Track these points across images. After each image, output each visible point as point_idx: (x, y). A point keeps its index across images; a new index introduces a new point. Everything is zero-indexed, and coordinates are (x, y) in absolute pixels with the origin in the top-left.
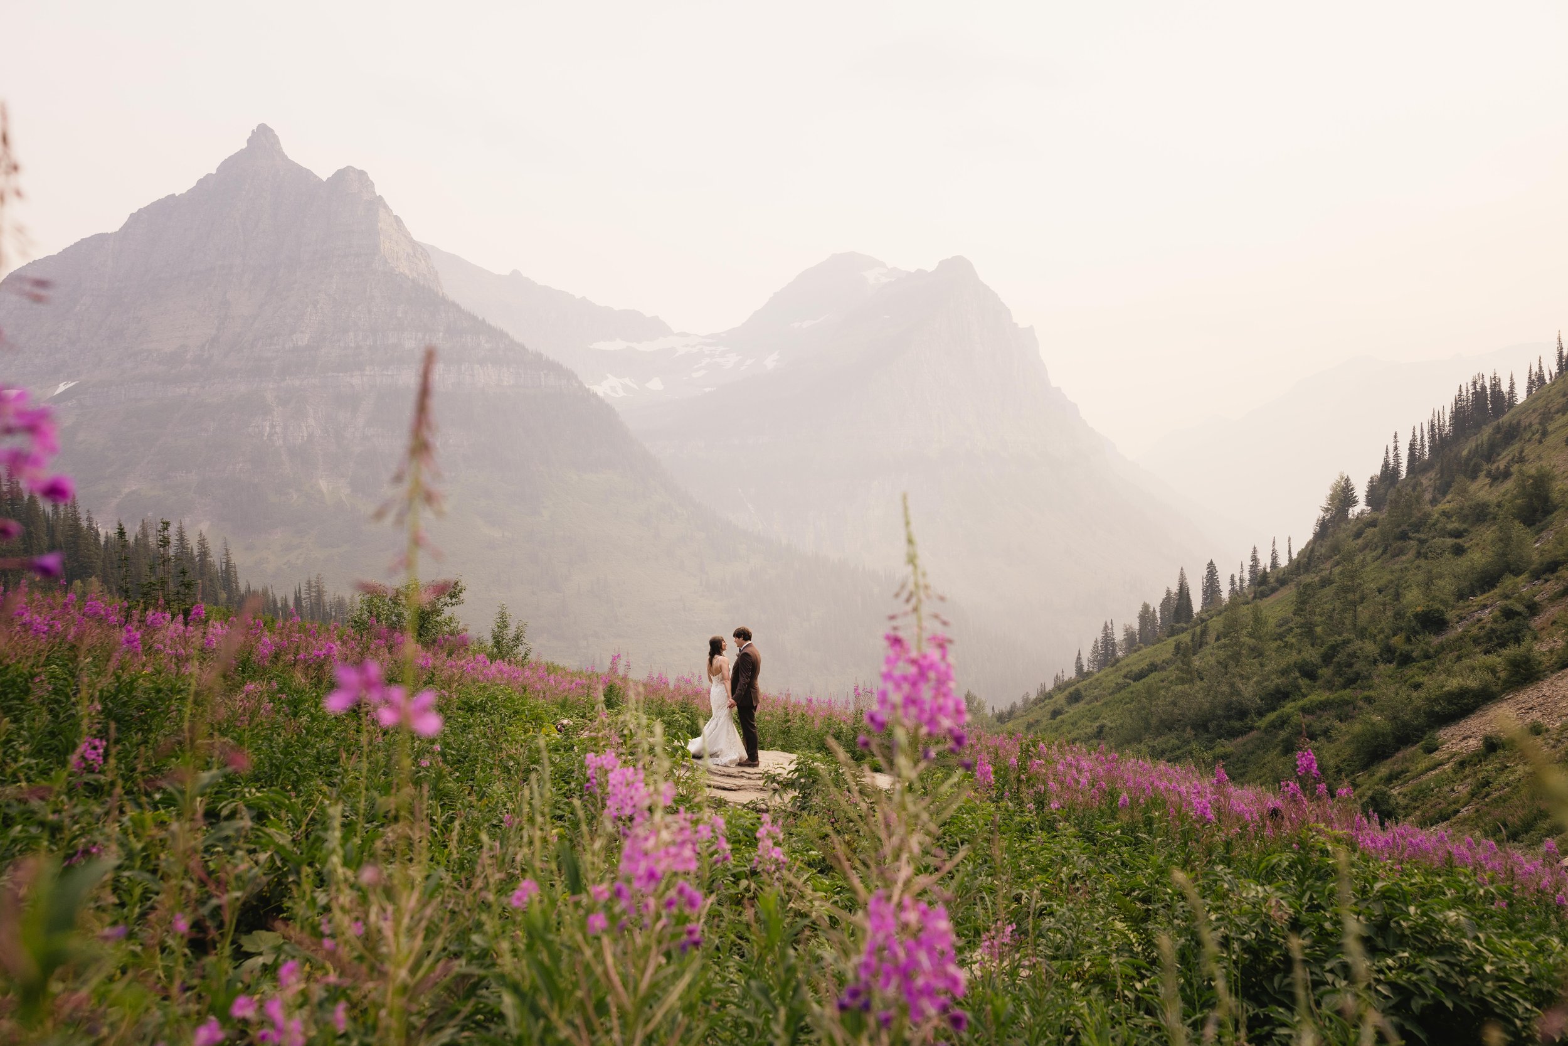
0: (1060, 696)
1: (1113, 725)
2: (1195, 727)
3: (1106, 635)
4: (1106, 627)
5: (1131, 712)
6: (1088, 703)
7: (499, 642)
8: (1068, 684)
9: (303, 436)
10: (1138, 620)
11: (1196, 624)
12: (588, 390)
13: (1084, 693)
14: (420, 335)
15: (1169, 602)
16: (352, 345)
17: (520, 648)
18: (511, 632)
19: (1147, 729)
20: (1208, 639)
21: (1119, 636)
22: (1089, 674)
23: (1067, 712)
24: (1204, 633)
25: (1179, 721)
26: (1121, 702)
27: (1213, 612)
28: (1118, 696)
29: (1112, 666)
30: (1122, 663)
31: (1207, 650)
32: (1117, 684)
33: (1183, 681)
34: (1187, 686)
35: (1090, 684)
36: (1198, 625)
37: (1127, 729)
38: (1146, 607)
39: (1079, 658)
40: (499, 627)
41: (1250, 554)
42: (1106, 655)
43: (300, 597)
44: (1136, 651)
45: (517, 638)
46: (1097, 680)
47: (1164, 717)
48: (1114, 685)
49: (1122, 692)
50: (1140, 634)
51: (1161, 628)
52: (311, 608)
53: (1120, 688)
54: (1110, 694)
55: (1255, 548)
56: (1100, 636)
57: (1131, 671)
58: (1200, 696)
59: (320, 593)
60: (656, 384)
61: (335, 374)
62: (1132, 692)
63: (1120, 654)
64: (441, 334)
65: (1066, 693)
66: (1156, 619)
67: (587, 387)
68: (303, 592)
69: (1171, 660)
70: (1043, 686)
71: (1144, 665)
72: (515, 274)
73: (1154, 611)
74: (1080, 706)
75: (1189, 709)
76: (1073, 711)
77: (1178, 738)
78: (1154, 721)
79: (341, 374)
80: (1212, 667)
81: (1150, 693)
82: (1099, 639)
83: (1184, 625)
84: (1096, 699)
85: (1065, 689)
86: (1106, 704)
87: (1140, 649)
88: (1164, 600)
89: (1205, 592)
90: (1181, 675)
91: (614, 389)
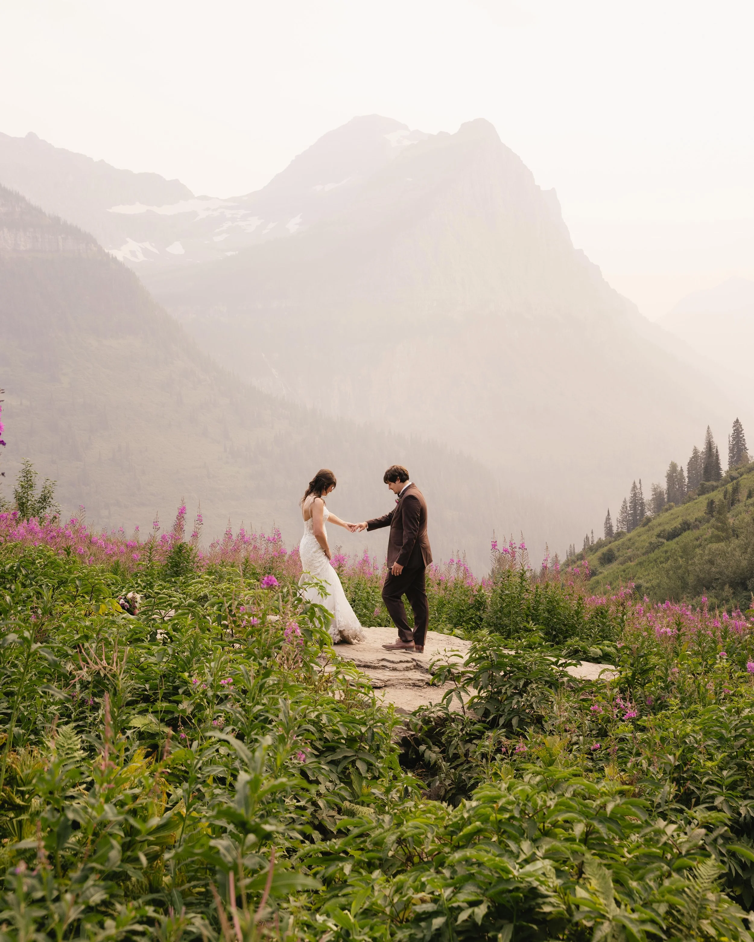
0: (592, 557)
1: (649, 585)
2: (733, 585)
3: (635, 495)
4: (635, 487)
5: (667, 571)
6: (622, 564)
7: (23, 503)
8: (600, 545)
10: (666, 479)
11: (726, 482)
12: (108, 255)
13: (617, 554)
15: (696, 461)
17: (48, 510)
18: (36, 494)
19: (685, 586)
20: (740, 497)
21: (647, 496)
22: (619, 535)
23: (601, 573)
24: (736, 490)
25: (718, 579)
26: (655, 561)
27: (742, 470)
28: (652, 555)
29: (644, 526)
30: (654, 522)
31: (739, 507)
32: (651, 543)
33: (719, 539)
34: (723, 544)
35: (623, 544)
36: (729, 482)
37: (664, 589)
38: (673, 466)
39: (608, 519)
40: (23, 487)
42: (634, 515)
44: (667, 510)
45: (44, 499)
46: (630, 540)
47: (702, 576)
48: (647, 544)
49: (656, 551)
50: (669, 494)
51: (688, 487)
53: (653, 547)
54: (644, 554)
56: (628, 496)
57: (664, 531)
58: (738, 553)
60: (176, 249)
62: (666, 552)
63: (648, 514)
65: (599, 553)
66: (684, 478)
67: (106, 251)
69: (703, 518)
70: (572, 547)
71: (677, 524)
72: (31, 136)
73: (682, 470)
74: (614, 566)
75: (727, 567)
76: (607, 571)
77: (716, 597)
78: (691, 580)
80: (748, 525)
81: (686, 552)
82: (628, 499)
83: (715, 484)
84: (630, 559)
85: (597, 550)
86: (640, 564)
87: (670, 508)
88: (691, 459)
89: (731, 450)
90: (716, 532)
91: (133, 253)
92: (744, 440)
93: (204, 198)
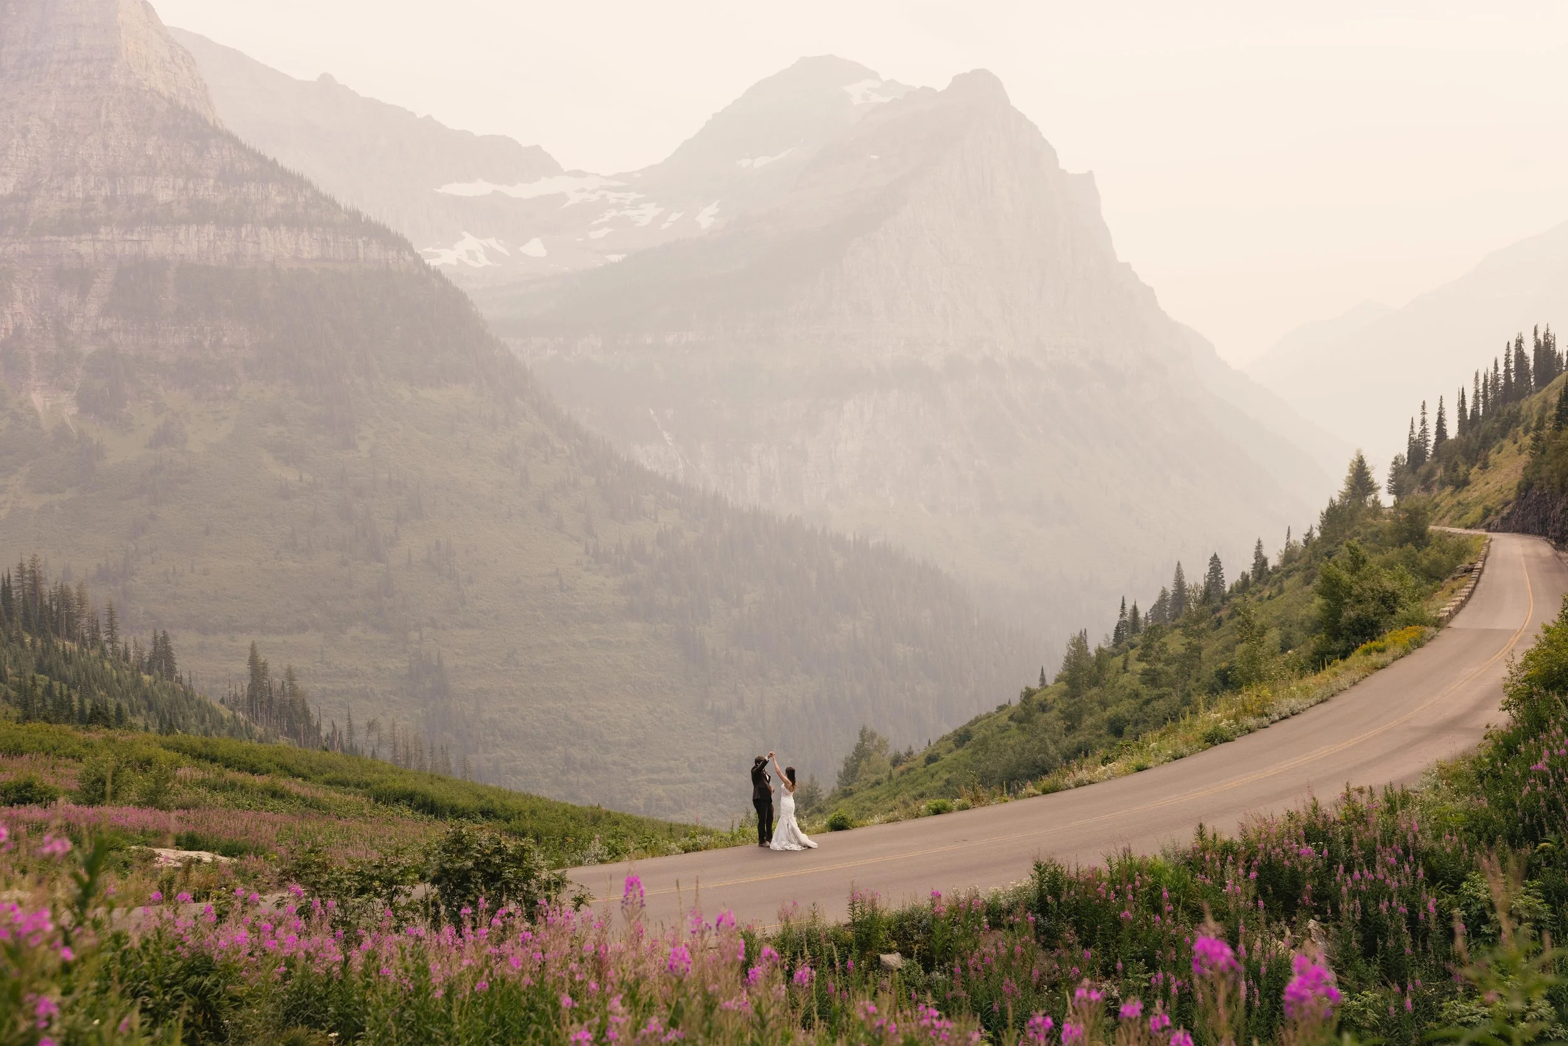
9: (7, 329)
14: (180, 182)
16: (80, 195)
41: (1254, 550)
43: (9, 587)
52: (24, 600)
55: (1259, 542)
59: (36, 581)
60: (535, 248)
61: (55, 238)
64: (211, 182)
68: (12, 579)
72: (326, 79)
79: (63, 239)
91: (471, 254)
92: (1224, 581)
93: (579, 174)
